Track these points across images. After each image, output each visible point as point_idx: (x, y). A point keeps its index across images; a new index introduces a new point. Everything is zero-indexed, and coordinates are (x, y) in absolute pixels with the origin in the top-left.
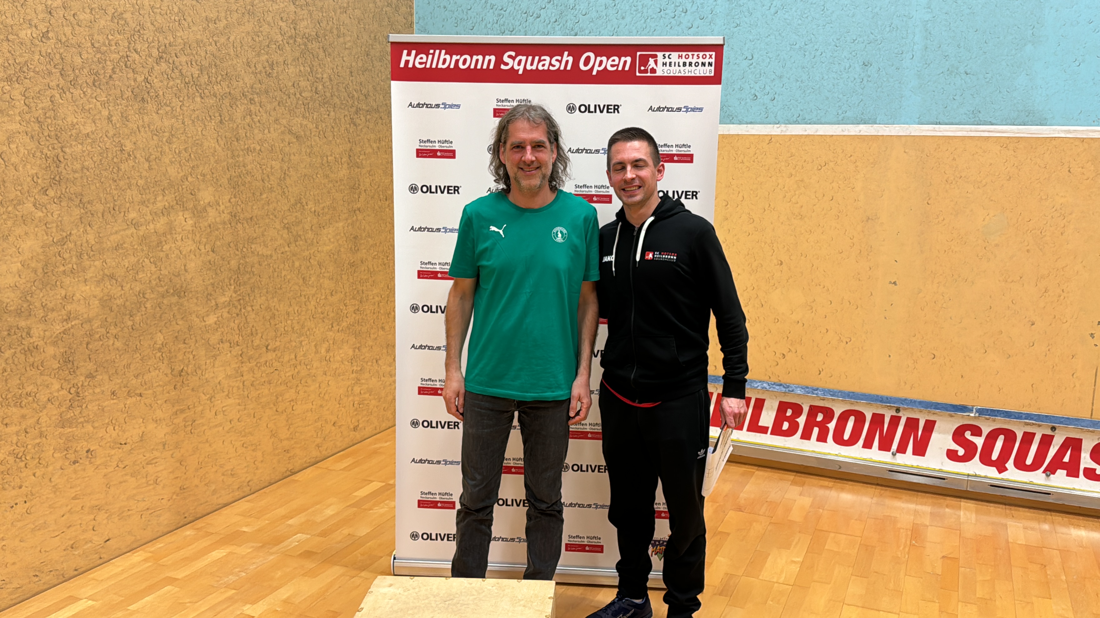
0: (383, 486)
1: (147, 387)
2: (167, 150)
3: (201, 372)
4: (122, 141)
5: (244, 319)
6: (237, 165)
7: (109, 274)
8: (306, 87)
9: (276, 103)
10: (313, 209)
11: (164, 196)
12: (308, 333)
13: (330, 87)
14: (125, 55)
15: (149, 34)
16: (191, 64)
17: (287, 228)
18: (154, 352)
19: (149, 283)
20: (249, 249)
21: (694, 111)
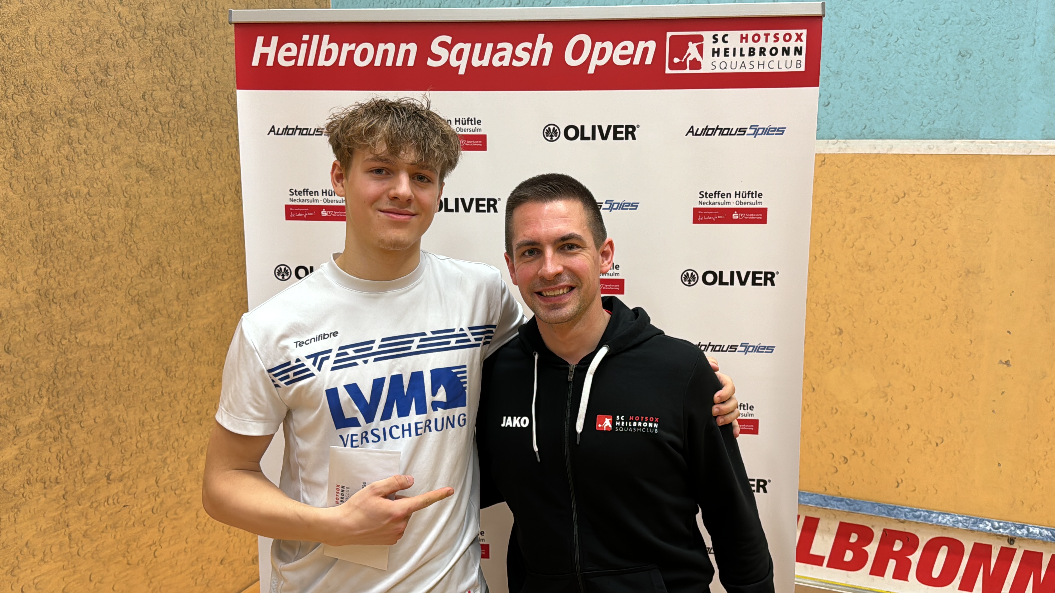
21: (768, 134)
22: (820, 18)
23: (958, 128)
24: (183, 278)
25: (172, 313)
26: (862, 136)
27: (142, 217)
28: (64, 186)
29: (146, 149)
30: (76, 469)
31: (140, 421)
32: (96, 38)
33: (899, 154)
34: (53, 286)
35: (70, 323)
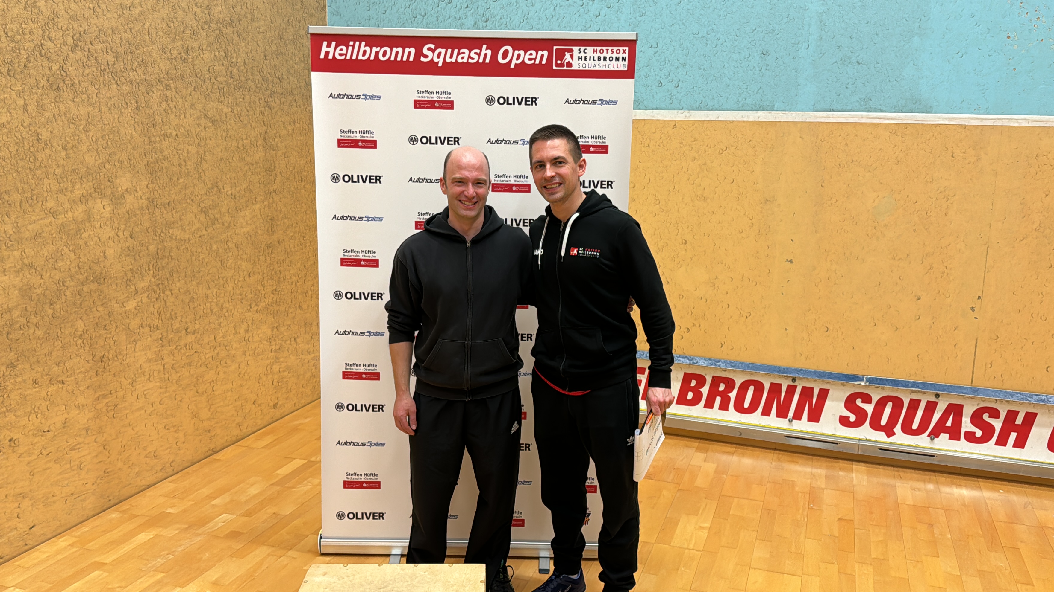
0: (305, 463)
1: (69, 374)
2: (84, 138)
3: (121, 357)
4: (39, 131)
5: (163, 303)
6: (154, 151)
7: (28, 264)
8: (221, 71)
9: (193, 88)
10: (230, 192)
11: (81, 184)
12: (227, 314)
13: (245, 70)
14: (40, 44)
15: (62, 22)
16: (107, 51)
17: (204, 211)
18: (75, 339)
19: (68, 272)
20: (167, 234)
21: (608, 104)
22: (634, 42)
23: (761, 103)
24: (232, 198)
25: (225, 222)
27: (207, 153)
28: (163, 130)
29: (210, 106)
31: (205, 294)
32: (182, 30)
34: (157, 197)
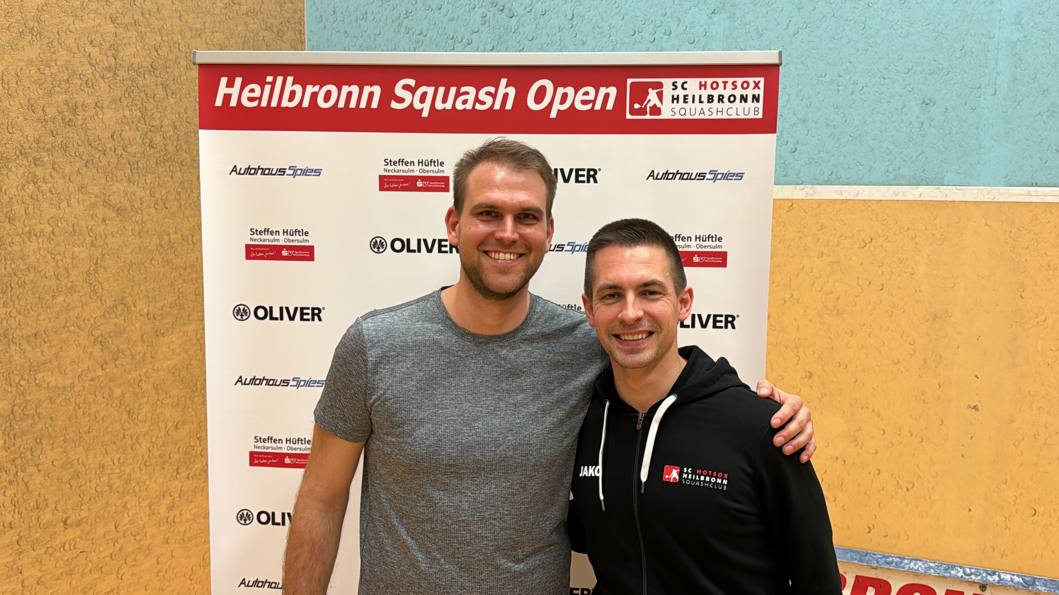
8: (134, 139)
17: (101, 342)
20: (32, 381)
21: (727, 179)
22: (777, 66)
23: (923, 174)
24: (148, 319)
25: (136, 354)
26: (829, 182)
27: (107, 257)
28: (27, 225)
29: (114, 188)
30: (32, 514)
31: (100, 464)
32: (65, 78)
33: (865, 200)
34: (14, 327)
35: (30, 364)
